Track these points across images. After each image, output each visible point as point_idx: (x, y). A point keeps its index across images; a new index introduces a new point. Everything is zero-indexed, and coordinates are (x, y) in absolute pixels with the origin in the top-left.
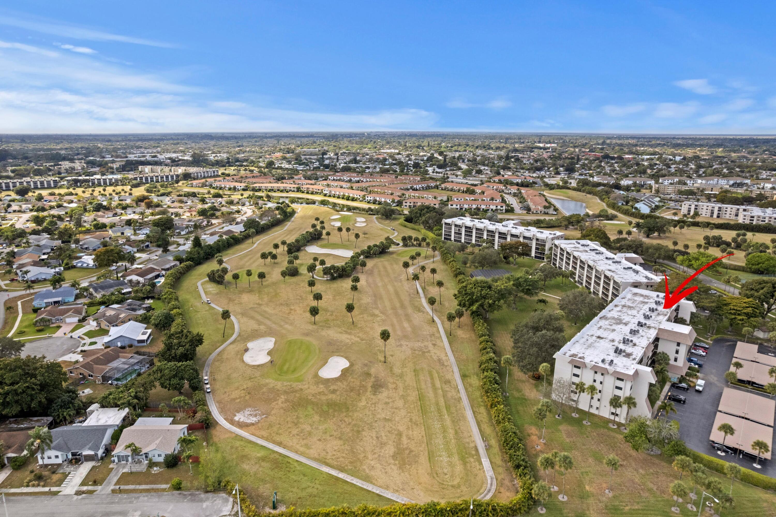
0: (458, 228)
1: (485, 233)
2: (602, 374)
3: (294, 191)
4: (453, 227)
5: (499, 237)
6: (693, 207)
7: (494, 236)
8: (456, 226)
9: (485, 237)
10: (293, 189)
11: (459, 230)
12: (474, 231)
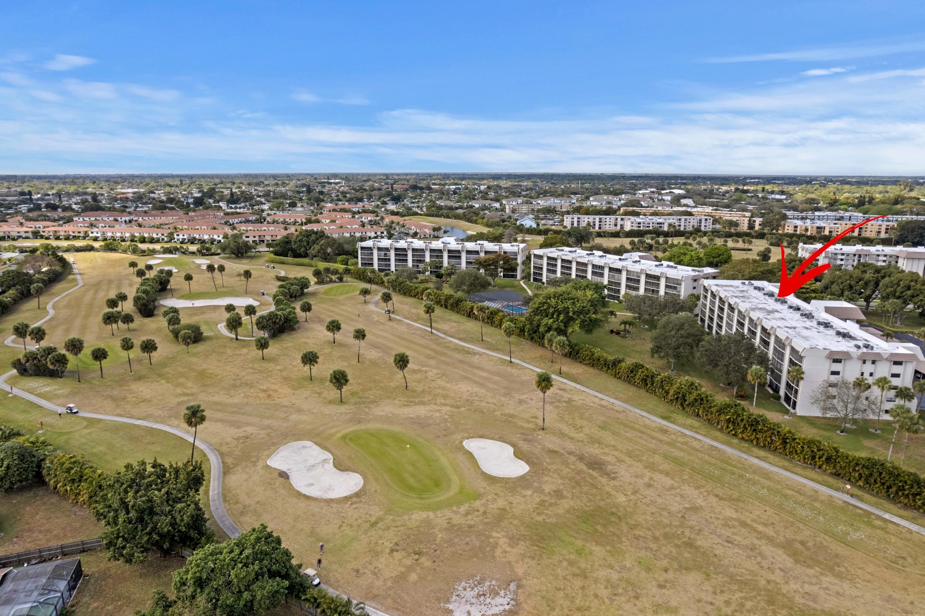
0: (383, 253)
1: (427, 254)
2: (874, 362)
3: (27, 238)
4: (375, 252)
5: (449, 257)
6: (576, 220)
7: (442, 257)
8: (379, 249)
9: (428, 259)
10: (24, 235)
11: (385, 255)
12: (410, 254)
